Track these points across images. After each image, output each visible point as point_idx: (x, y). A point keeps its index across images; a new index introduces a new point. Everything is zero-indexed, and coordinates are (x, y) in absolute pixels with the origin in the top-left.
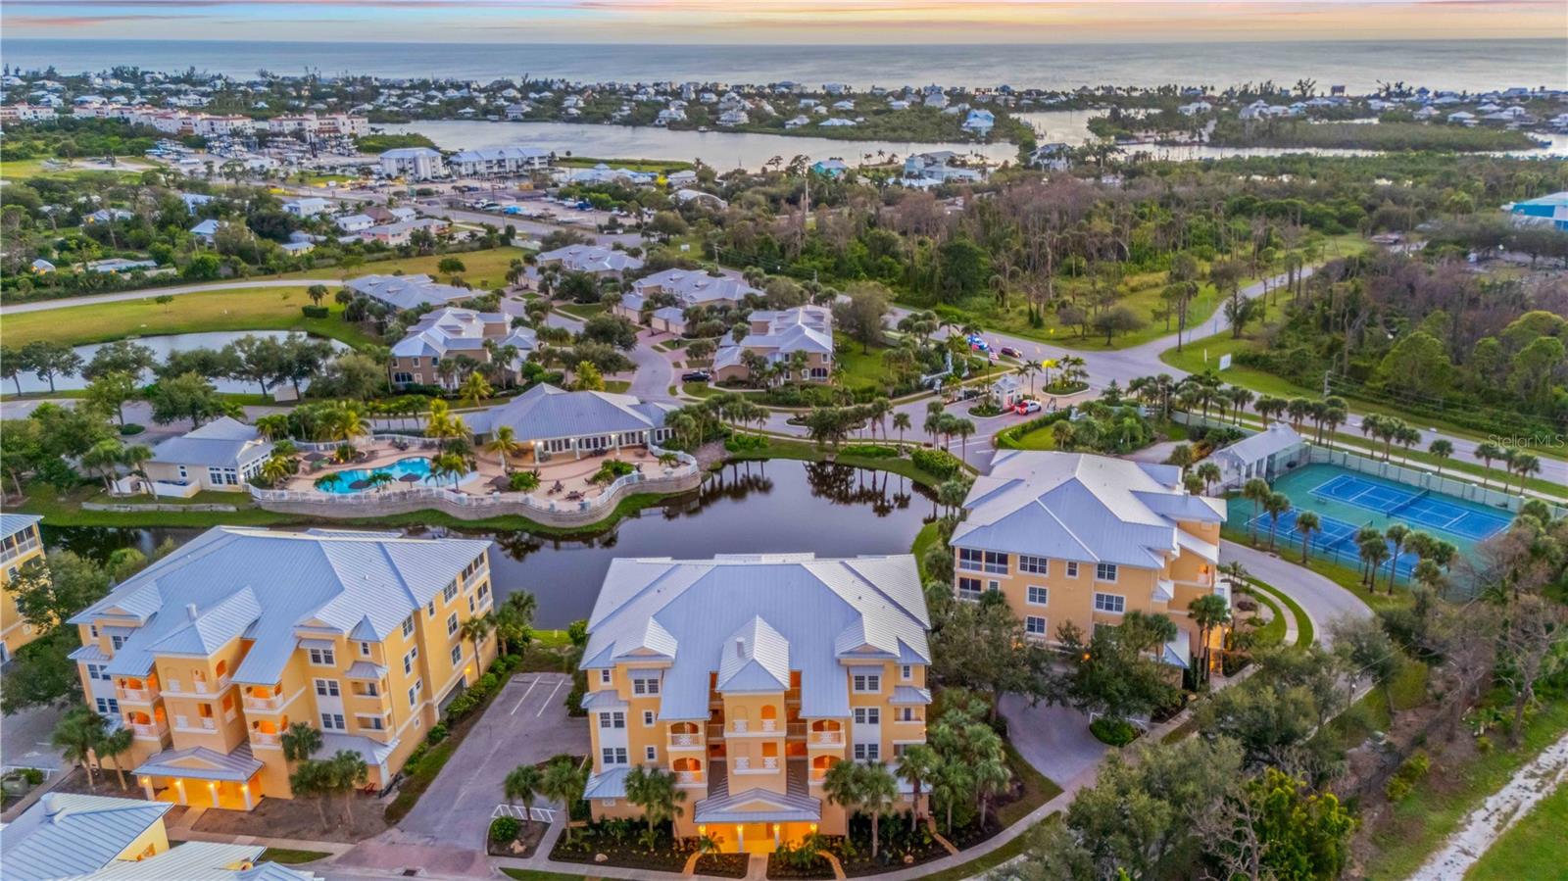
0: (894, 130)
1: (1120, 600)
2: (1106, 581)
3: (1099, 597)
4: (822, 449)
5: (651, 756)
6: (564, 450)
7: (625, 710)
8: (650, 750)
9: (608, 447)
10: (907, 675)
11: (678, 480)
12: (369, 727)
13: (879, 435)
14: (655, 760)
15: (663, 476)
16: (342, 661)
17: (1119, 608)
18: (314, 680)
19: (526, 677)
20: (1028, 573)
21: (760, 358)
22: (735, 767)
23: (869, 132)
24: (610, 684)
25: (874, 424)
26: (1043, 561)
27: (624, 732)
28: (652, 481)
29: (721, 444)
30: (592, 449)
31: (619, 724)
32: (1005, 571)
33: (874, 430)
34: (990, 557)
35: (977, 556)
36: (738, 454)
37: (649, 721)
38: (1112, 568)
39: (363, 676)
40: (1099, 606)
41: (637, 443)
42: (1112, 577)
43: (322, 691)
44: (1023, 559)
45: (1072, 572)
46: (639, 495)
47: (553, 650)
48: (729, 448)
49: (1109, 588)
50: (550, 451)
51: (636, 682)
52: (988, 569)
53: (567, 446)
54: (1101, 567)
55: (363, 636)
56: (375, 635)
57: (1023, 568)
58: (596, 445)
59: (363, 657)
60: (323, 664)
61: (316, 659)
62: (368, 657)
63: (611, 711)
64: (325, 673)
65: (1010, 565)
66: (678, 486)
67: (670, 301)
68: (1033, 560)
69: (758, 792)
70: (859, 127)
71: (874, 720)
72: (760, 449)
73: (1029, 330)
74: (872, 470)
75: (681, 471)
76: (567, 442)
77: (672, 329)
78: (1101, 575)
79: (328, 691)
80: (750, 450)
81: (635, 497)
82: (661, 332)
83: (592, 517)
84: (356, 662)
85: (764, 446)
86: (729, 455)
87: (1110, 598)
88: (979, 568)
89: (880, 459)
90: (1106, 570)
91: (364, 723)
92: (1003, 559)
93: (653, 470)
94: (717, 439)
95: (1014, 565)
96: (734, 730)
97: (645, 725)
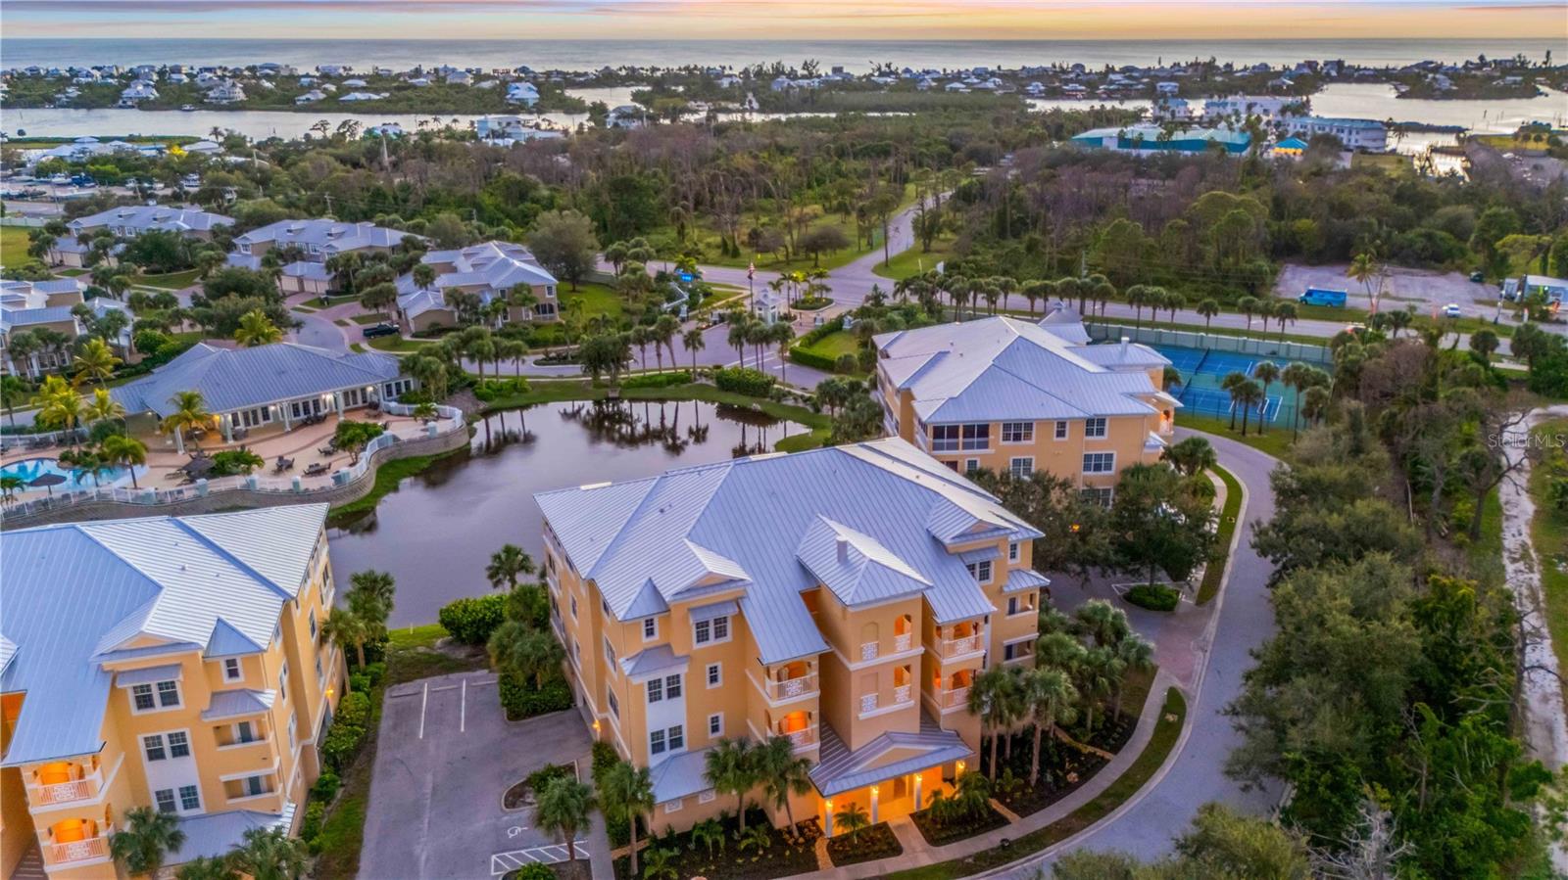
0: (431, 102)
1: (1109, 457)
2: (1095, 438)
3: (1087, 458)
4: (599, 385)
5: (715, 729)
6: (262, 423)
7: (682, 670)
8: (715, 720)
9: (323, 412)
10: (1013, 556)
11: (445, 436)
12: (242, 795)
13: (666, 362)
14: (721, 733)
15: (422, 434)
16: (193, 695)
17: (1108, 467)
18: (140, 739)
19: (408, 688)
20: (1011, 443)
21: (471, 296)
22: (861, 709)
23: (401, 105)
24: (656, 638)
25: (658, 347)
26: (1029, 426)
27: (680, 702)
28: (411, 442)
29: (469, 393)
30: (303, 416)
31: (674, 692)
32: (985, 445)
33: (659, 355)
34: (969, 431)
35: (953, 431)
36: (496, 403)
37: (713, 679)
38: (1102, 422)
39: (231, 717)
40: (1087, 468)
41: (360, 403)
42: (1101, 432)
43: (156, 754)
44: (1007, 426)
45: (1061, 434)
46: (398, 461)
47: (421, 649)
48: (482, 398)
49: (1098, 445)
50: (242, 427)
51: (699, 625)
52: (966, 446)
53: (266, 417)
54: (1090, 422)
55: (227, 649)
56: (251, 642)
57: (1006, 438)
58: (306, 411)
59: (228, 682)
60: (158, 707)
61: (144, 701)
62: (239, 682)
63: (663, 675)
64: (162, 721)
65: (991, 437)
66: (447, 443)
67: (295, 255)
68: (1018, 426)
69: (890, 738)
70: (387, 101)
72: (519, 396)
73: (727, 259)
74: (662, 401)
75: (441, 427)
76: (265, 410)
77: (309, 287)
78: (1089, 433)
79: (168, 752)
80: (508, 397)
81: (392, 464)
82: (295, 293)
83: (353, 492)
84: (214, 695)
85: (525, 390)
86: (483, 405)
87: (1098, 457)
88: (955, 447)
89: (672, 387)
90: (1095, 425)
91: (233, 789)
92: (983, 430)
93: (405, 429)
94: (462, 389)
95: (996, 436)
96: (861, 658)
97: (709, 687)
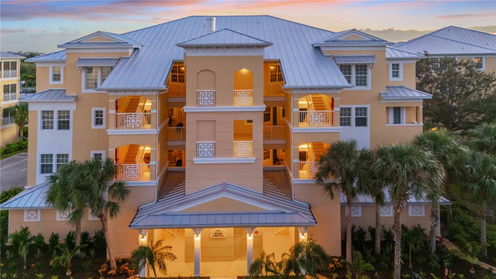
7: (72, 108)
8: (98, 156)
10: (396, 75)
24: (61, 82)
27: (67, 135)
31: (64, 125)
37: (99, 122)
63: (56, 108)
69: (224, 188)
71: (361, 122)
96: (196, 103)
97: (93, 126)
